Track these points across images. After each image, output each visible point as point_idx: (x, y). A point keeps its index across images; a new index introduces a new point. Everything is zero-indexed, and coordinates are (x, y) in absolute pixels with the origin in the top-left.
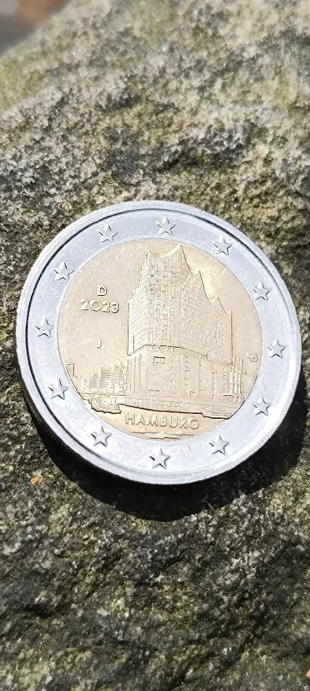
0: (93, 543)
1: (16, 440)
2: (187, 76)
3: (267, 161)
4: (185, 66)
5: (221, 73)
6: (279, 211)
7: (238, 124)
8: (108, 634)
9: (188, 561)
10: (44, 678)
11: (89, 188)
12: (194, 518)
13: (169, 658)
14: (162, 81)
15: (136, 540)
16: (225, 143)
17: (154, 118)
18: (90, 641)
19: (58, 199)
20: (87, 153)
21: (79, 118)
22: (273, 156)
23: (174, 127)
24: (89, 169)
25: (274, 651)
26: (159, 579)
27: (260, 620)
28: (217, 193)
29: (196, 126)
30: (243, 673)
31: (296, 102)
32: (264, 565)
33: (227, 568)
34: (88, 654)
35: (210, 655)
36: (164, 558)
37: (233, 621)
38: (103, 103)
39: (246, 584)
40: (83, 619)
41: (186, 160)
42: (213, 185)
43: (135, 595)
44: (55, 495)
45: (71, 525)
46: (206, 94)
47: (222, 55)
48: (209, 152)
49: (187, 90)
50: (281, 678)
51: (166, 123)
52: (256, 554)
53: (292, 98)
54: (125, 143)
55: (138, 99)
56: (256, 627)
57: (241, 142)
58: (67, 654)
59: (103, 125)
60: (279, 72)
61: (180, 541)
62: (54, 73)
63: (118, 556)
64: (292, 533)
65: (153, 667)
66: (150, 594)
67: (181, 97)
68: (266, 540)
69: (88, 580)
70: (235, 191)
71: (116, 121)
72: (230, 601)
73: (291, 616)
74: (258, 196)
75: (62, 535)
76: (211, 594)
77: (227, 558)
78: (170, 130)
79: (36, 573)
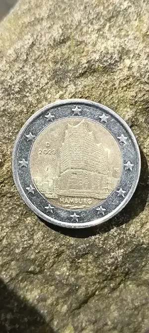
0: (52, 247)
1: (19, 206)
2: (92, 24)
3: (130, 68)
4: (91, 17)
5: (109, 20)
6: (136, 93)
7: (115, 49)
8: (60, 281)
9: (92, 254)
10: (36, 296)
11: (44, 91)
12: (93, 237)
13: (87, 289)
14: (79, 28)
15: (69, 246)
16: (109, 61)
17: (76, 48)
18: (53, 283)
19: (30, 99)
20: (43, 73)
21: (40, 53)
22: (133, 65)
23: (84, 54)
24: (44, 81)
25: (135, 283)
26: (80, 261)
27: (127, 274)
28: (106, 85)
29: (95, 52)
30: (121, 292)
31: (147, 32)
32: (126, 254)
33: (109, 257)
34: (53, 287)
35: (105, 287)
36: (81, 253)
37: (113, 275)
38: (52, 43)
39: (118, 262)
40: (50, 275)
41: (90, 70)
42: (104, 82)
43: (71, 266)
44: (36, 228)
45: (42, 240)
46: (101, 33)
47: (111, 8)
48: (101, 66)
49: (91, 31)
50: (138, 293)
51: (81, 51)
52: (122, 251)
53: (144, 30)
54: (62, 64)
55: (68, 38)
56: (125, 276)
57: (117, 59)
58: (45, 287)
59: (51, 55)
60: (139, 15)
61: (87, 247)
62: (32, 24)
63: (62, 252)
64: (139, 241)
65: (80, 292)
66: (77, 266)
67: (88, 36)
68: (126, 245)
69: (51, 261)
70: (114, 85)
71: (58, 52)
72: (111, 269)
73: (142, 271)
74: (126, 86)
75: (39, 244)
76: (103, 266)
77: (109, 253)
78: (83, 54)
79: (29, 259)
